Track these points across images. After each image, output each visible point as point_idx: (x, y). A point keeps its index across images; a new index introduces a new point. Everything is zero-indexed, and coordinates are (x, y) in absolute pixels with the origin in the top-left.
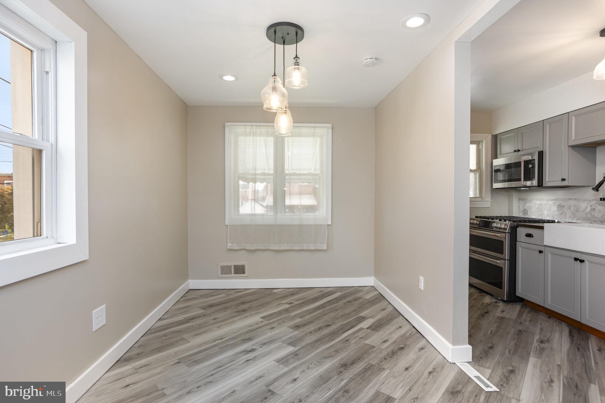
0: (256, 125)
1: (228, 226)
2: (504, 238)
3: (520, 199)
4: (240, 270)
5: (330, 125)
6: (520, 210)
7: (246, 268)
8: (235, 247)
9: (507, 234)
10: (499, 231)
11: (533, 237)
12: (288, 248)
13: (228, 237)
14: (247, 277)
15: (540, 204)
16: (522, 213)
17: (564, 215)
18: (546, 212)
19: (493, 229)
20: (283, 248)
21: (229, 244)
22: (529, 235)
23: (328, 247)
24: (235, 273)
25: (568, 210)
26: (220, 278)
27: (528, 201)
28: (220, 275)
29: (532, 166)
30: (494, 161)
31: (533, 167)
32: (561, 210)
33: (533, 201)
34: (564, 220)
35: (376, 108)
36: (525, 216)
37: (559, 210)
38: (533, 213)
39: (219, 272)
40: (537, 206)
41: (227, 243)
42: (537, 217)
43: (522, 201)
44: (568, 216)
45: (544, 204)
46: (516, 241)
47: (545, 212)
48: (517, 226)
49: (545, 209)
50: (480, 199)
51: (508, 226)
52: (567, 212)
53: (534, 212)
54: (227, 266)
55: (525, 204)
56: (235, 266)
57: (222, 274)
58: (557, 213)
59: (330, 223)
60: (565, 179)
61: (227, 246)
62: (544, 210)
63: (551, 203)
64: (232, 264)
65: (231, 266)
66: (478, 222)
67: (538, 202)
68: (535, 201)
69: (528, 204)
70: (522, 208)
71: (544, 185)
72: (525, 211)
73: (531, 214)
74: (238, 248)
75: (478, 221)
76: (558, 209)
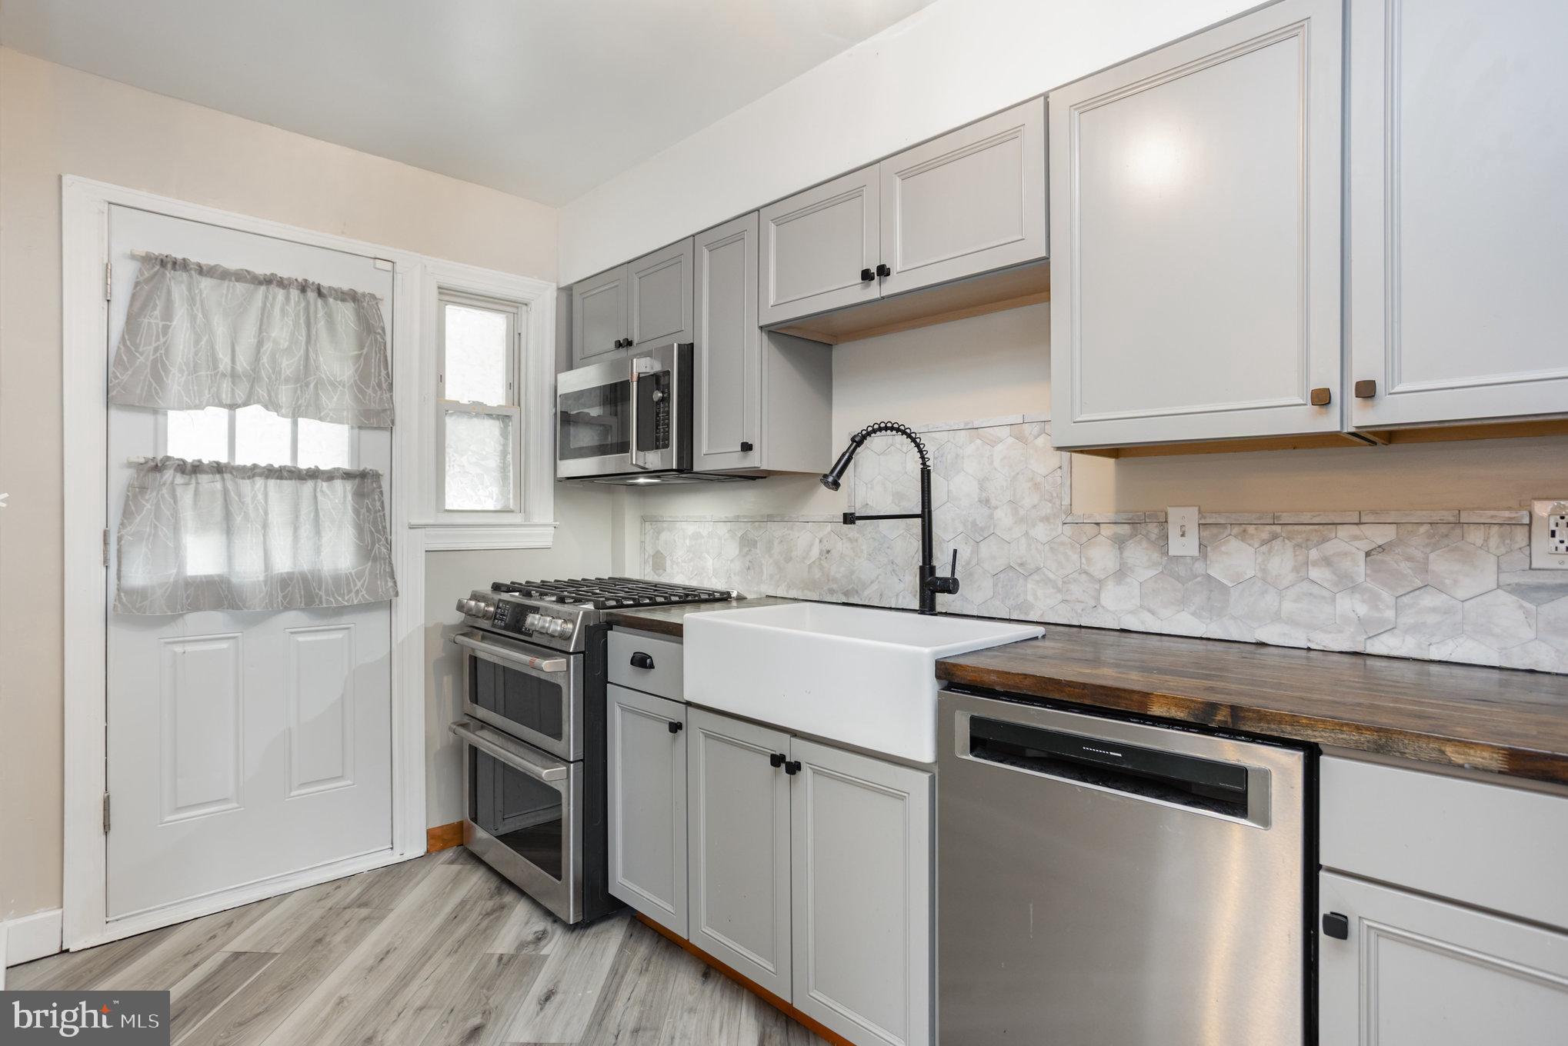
2: (562, 674)
3: (644, 519)
6: (646, 557)
9: (572, 657)
10: (547, 644)
11: (652, 666)
15: (697, 536)
16: (651, 563)
17: (754, 572)
18: (711, 561)
19: (530, 635)
22: (642, 662)
25: (767, 556)
27: (665, 525)
29: (660, 395)
30: (562, 377)
31: (666, 400)
32: (747, 554)
33: (678, 525)
34: (755, 589)
36: (659, 575)
37: (744, 556)
38: (678, 563)
40: (688, 542)
42: (690, 579)
43: (651, 524)
44: (765, 577)
45: (705, 533)
46: (606, 681)
47: (710, 563)
48: (610, 625)
49: (708, 553)
50: (517, 519)
51: (575, 625)
52: (763, 562)
53: (682, 562)
55: (659, 533)
58: (737, 566)
60: (751, 445)
62: (706, 556)
63: (723, 530)
66: (492, 609)
67: (691, 529)
68: (684, 525)
69: (664, 536)
70: (650, 551)
71: (696, 469)
72: (658, 561)
73: (672, 568)
75: (493, 605)
76: (740, 551)
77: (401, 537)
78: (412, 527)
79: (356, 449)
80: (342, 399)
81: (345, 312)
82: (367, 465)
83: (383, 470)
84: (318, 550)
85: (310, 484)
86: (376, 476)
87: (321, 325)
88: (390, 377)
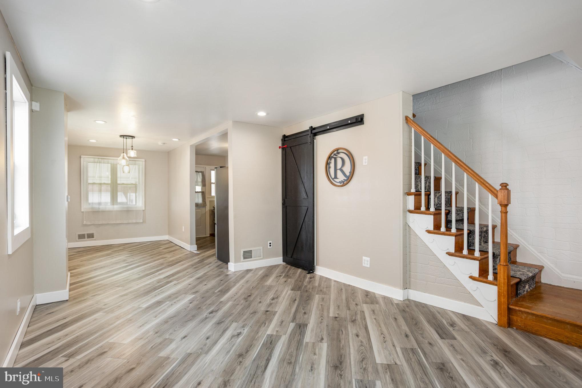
0: (101, 158)
1: (84, 212)
4: (91, 236)
5: (144, 160)
7: (95, 235)
8: (89, 223)
12: (121, 222)
13: (84, 218)
14: (95, 240)
20: (118, 222)
21: (85, 222)
23: (143, 221)
24: (87, 238)
26: (77, 241)
28: (77, 240)
35: (168, 152)
39: (77, 238)
41: (83, 221)
54: (82, 234)
56: (87, 234)
57: (79, 239)
59: (144, 209)
61: (83, 223)
64: (86, 233)
65: (85, 234)
74: (90, 224)
77: (207, 199)
78: (208, 198)
79: (202, 189)
80: (200, 184)
81: (200, 174)
82: (203, 191)
83: (205, 191)
84: (198, 200)
85: (197, 193)
86: (204, 192)
87: (198, 176)
88: (205, 181)
